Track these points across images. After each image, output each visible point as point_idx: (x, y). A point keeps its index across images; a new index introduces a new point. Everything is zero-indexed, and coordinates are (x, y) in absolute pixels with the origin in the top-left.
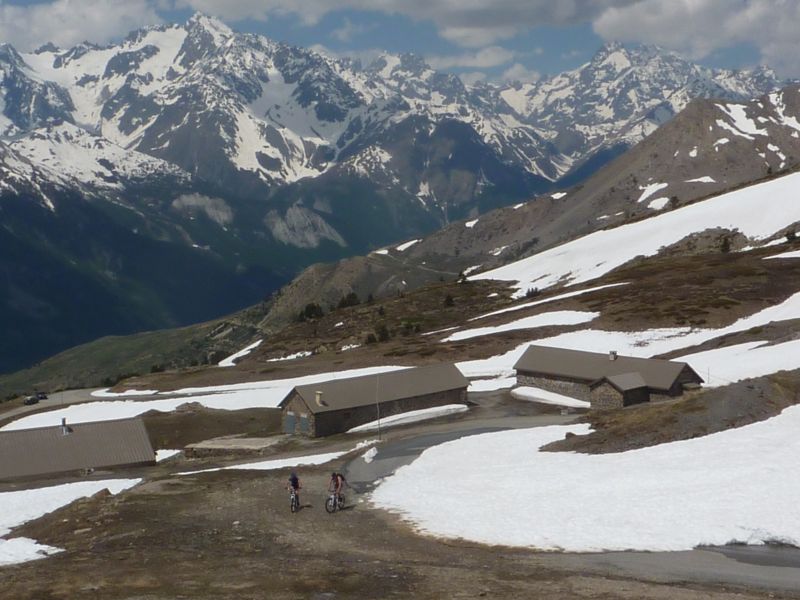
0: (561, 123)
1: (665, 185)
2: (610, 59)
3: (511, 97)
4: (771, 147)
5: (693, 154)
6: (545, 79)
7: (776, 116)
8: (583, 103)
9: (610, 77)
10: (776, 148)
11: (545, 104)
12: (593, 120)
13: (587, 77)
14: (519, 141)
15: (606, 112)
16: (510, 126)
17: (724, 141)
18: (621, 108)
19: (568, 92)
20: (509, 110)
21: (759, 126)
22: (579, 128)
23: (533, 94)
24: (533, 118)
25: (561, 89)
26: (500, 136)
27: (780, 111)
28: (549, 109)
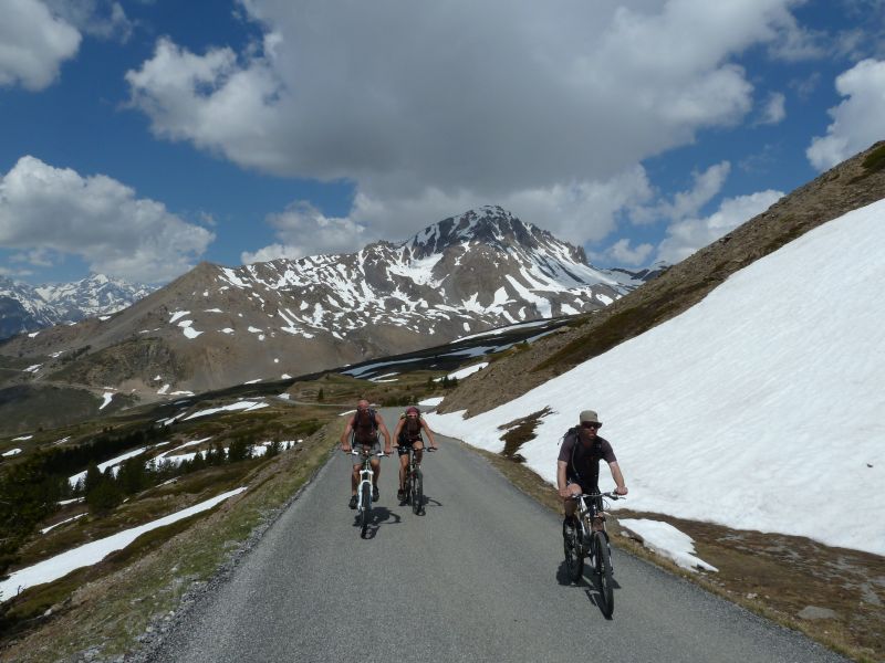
0: (71, 307)
1: (188, 313)
2: (98, 277)
3: (40, 291)
4: (254, 294)
5: (206, 294)
6: (60, 285)
7: (252, 277)
8: (82, 297)
9: (98, 286)
10: (257, 295)
11: (60, 297)
12: (88, 306)
13: (84, 285)
14: (46, 312)
15: (95, 302)
16: (40, 305)
17: (226, 288)
18: (103, 300)
19: (74, 291)
20: (40, 298)
21: (244, 282)
22: (80, 308)
23: (53, 291)
24: (53, 303)
25: (69, 290)
26: (34, 309)
27: (254, 275)
28: (62, 299)
